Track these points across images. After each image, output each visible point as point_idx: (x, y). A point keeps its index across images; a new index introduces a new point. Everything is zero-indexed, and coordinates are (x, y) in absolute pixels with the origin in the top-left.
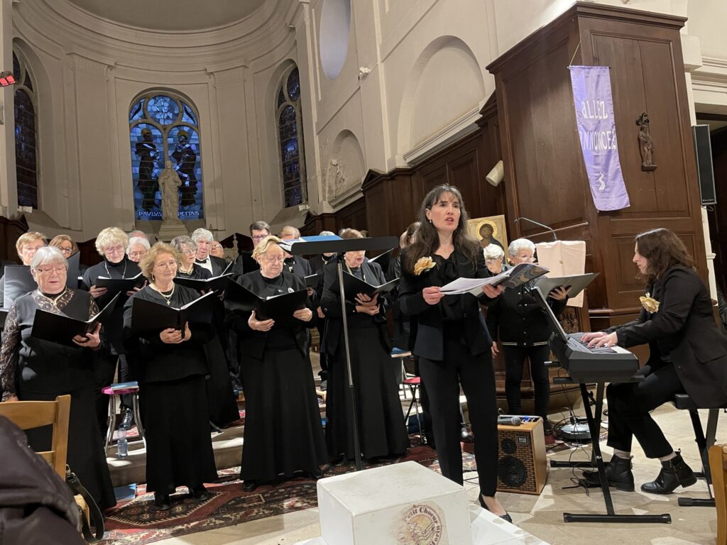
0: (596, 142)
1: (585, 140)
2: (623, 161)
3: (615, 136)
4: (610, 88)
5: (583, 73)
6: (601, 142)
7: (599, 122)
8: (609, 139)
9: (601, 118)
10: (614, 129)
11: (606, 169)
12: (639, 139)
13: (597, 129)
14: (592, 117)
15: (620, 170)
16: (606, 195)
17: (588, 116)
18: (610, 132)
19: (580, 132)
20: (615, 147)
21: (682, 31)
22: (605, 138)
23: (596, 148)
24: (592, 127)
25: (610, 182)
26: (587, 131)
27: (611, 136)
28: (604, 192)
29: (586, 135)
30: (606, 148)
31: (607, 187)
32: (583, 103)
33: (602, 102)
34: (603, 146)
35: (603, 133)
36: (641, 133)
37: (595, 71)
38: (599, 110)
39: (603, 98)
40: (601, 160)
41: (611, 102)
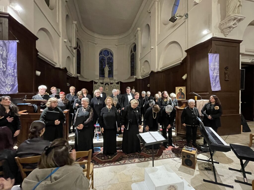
0: (214, 73)
1: (211, 73)
2: (220, 78)
3: (219, 72)
4: (219, 59)
5: (212, 55)
6: (215, 73)
7: (215, 68)
8: (217, 73)
9: (215, 67)
10: (219, 70)
11: (215, 80)
12: (225, 73)
13: (214, 70)
14: (213, 67)
15: (219, 81)
16: (215, 87)
17: (212, 66)
18: (217, 71)
19: (210, 71)
20: (218, 75)
21: (241, 44)
22: (216, 72)
23: (213, 75)
24: (213, 69)
25: (216, 83)
26: (211, 70)
27: (218, 72)
28: (214, 86)
29: (211, 72)
30: (216, 75)
31: (215, 85)
32: (211, 63)
33: (216, 63)
34: (215, 75)
35: (216, 71)
36: (226, 71)
37: (215, 55)
38: (215, 65)
39: (216, 62)
40: (214, 78)
41: (219, 63)
